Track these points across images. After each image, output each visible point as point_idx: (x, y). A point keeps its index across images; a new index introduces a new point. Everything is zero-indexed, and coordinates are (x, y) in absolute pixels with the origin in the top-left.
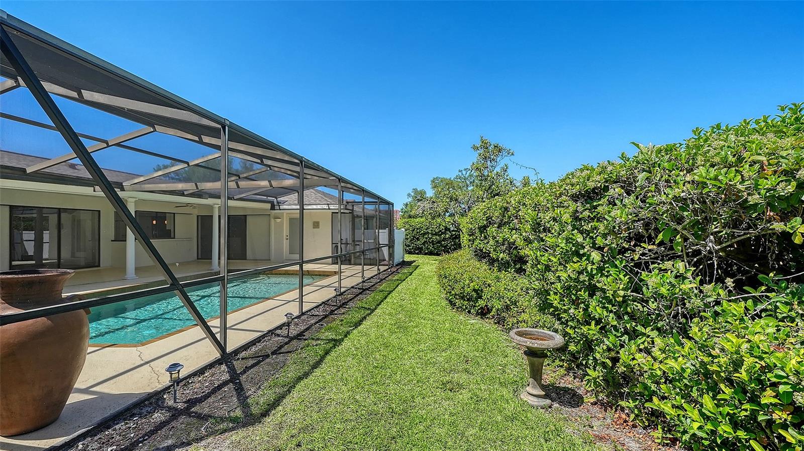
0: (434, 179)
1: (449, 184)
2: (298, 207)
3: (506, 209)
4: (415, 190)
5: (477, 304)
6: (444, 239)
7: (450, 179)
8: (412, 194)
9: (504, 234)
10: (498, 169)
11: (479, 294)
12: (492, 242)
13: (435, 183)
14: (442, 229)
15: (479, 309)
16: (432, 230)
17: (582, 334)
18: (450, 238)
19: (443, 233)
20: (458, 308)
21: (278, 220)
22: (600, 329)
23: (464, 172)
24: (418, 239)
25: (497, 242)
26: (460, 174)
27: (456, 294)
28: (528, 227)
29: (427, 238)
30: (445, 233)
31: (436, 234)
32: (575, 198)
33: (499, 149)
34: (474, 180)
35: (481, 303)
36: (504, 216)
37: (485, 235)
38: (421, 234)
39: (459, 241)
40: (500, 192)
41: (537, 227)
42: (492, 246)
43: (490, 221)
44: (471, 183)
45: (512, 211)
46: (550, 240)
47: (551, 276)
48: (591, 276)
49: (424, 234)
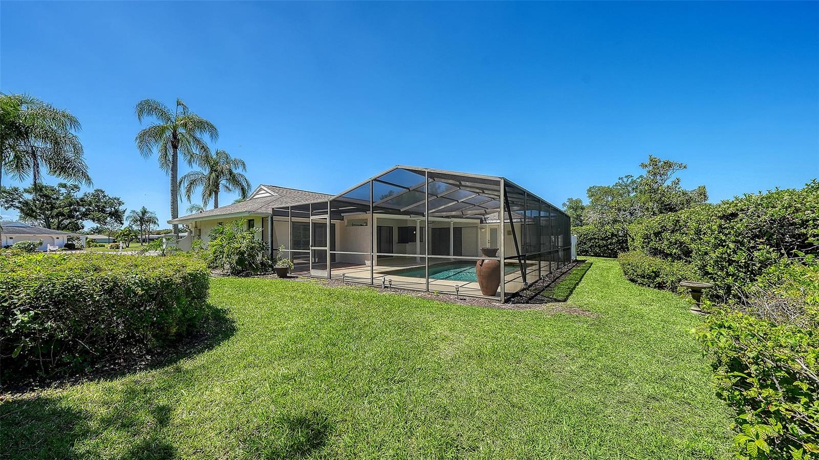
0: (590, 188)
1: (608, 192)
2: (509, 221)
3: (678, 221)
4: (570, 200)
5: (655, 281)
6: (611, 244)
7: (608, 187)
8: (568, 203)
9: (676, 237)
10: (668, 183)
11: (657, 274)
12: (666, 242)
13: (592, 192)
14: (609, 235)
15: (657, 284)
16: (598, 236)
17: (725, 284)
18: (617, 243)
19: (609, 239)
20: (639, 284)
21: (483, 230)
22: (734, 279)
23: (625, 180)
24: (585, 243)
25: (671, 242)
26: (621, 181)
27: (638, 275)
28: (692, 232)
29: (593, 243)
30: (611, 238)
31: (603, 239)
32: (721, 218)
33: (668, 165)
34: (637, 186)
35: (658, 280)
36: (676, 225)
37: (659, 238)
38: (588, 239)
39: (627, 245)
40: (671, 203)
41: (698, 232)
42: (666, 245)
43: (664, 229)
44: (633, 189)
45: (682, 223)
46: (706, 238)
47: (707, 257)
48: (729, 255)
49: (591, 239)
